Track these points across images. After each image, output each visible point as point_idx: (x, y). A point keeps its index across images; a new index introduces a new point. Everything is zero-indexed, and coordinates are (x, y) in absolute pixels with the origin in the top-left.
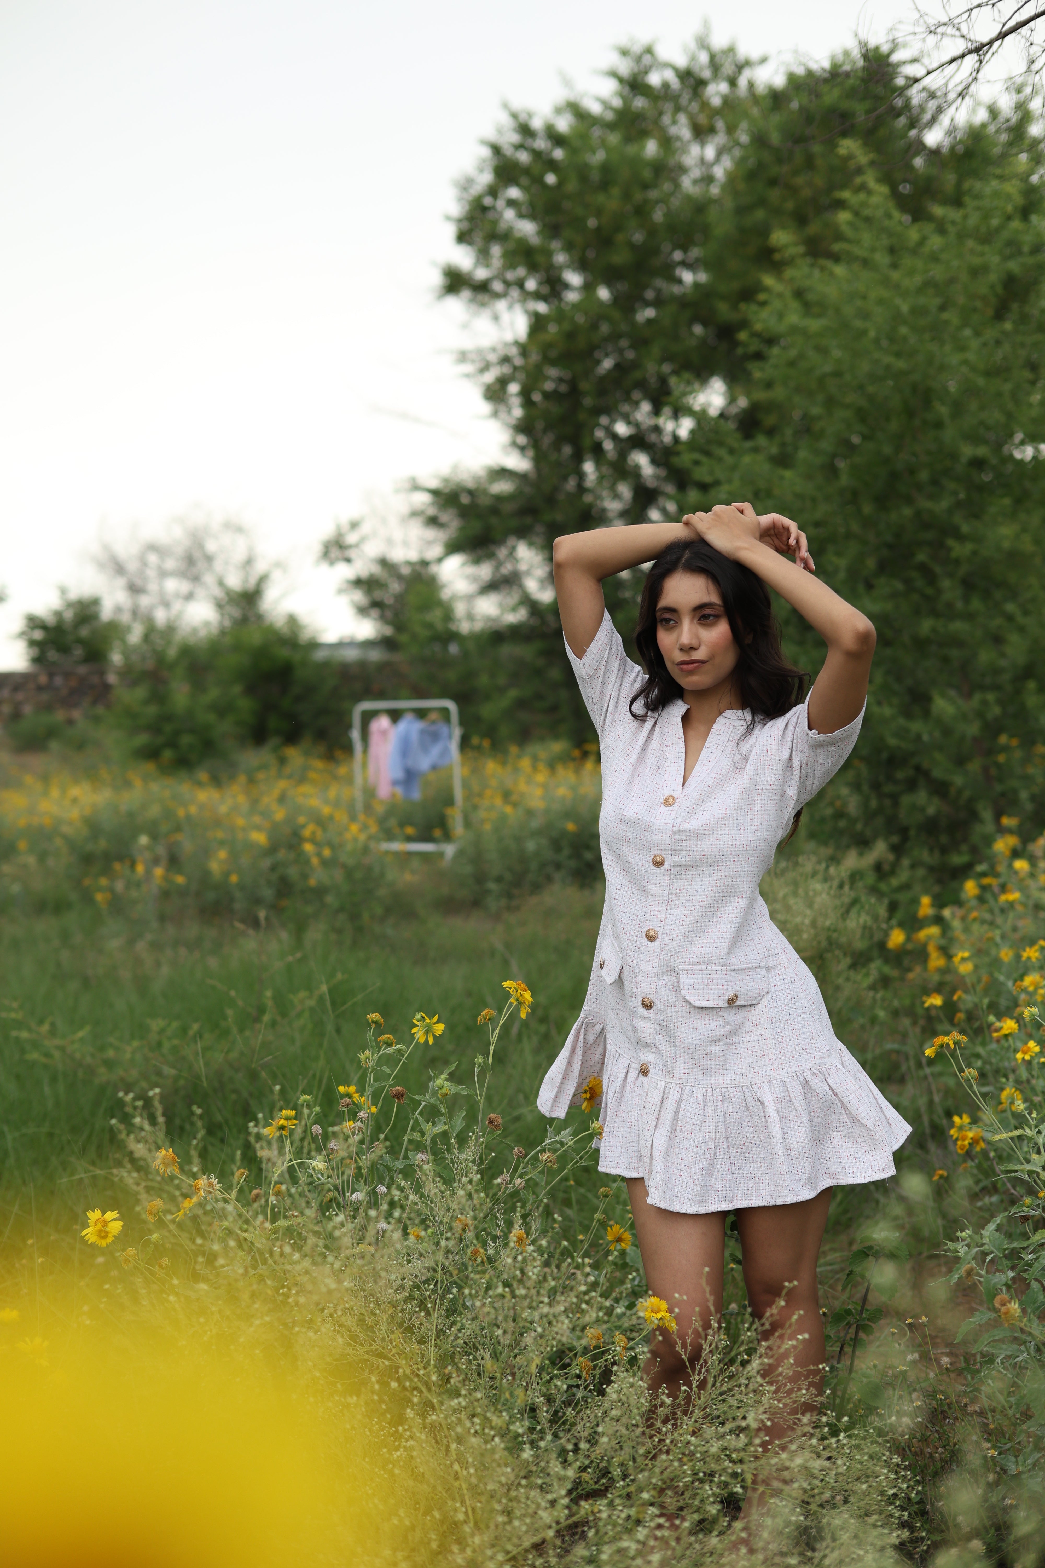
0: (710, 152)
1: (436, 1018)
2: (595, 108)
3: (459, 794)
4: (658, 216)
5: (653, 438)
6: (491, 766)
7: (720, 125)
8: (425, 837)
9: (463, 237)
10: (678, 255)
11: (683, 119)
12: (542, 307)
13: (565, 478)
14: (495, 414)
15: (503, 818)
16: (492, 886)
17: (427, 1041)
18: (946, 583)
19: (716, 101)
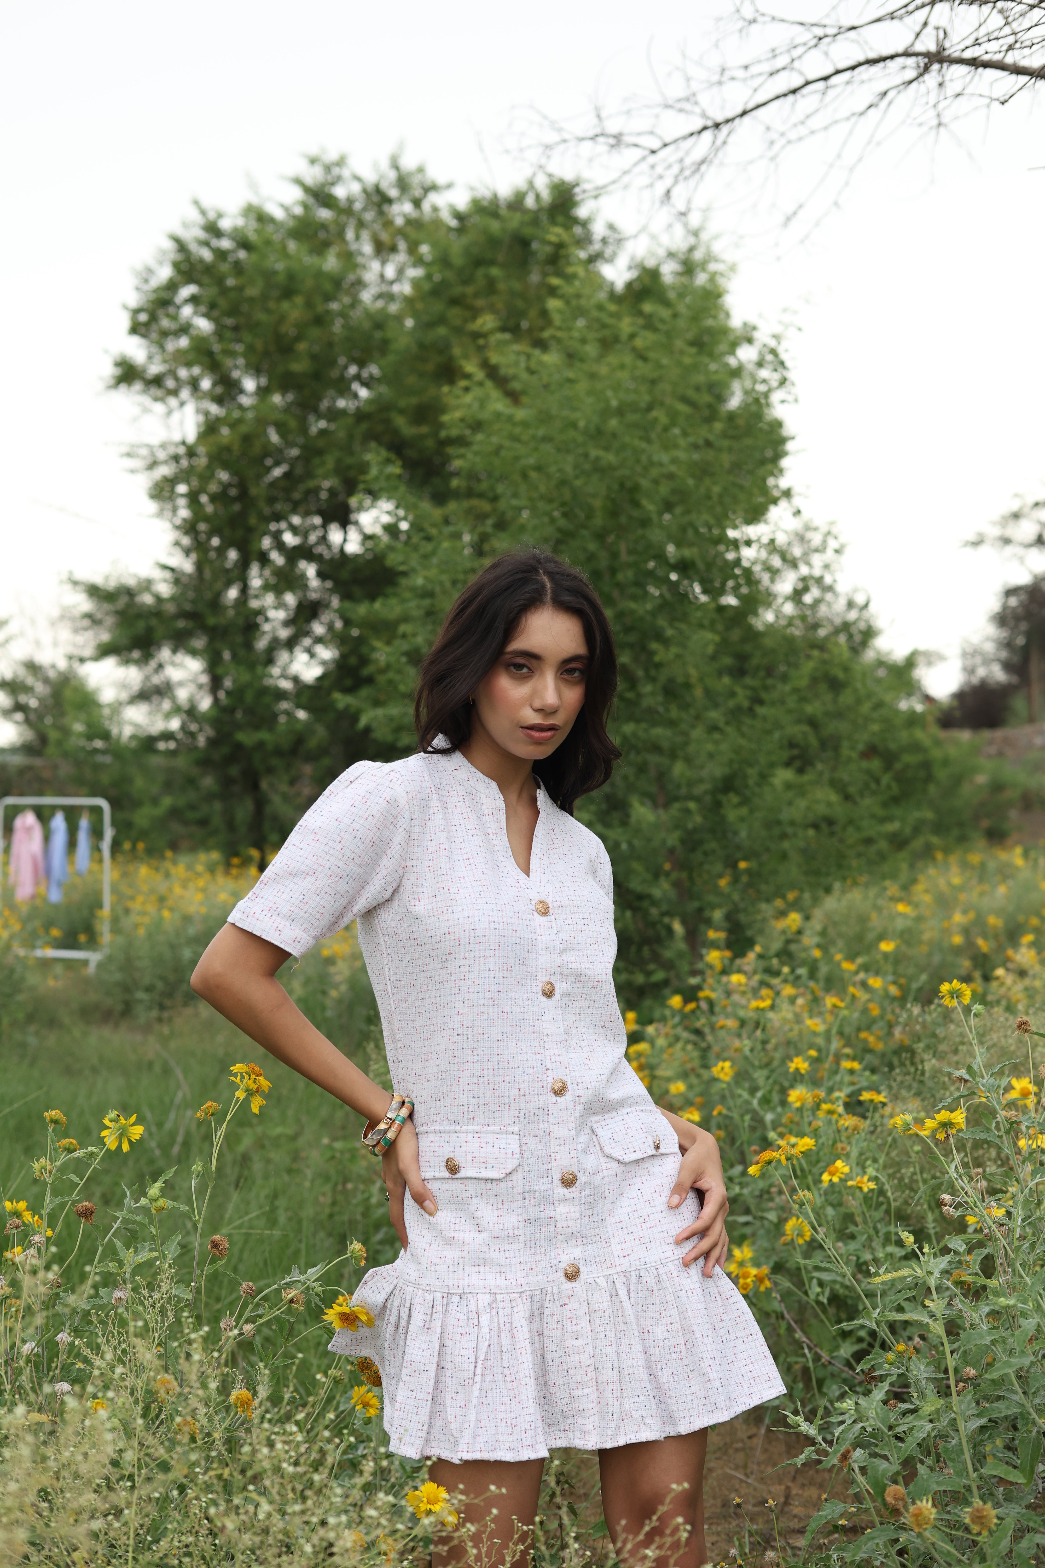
0: (390, 271)
1: (133, 1118)
2: (278, 214)
3: (107, 899)
4: (337, 327)
5: (320, 549)
6: (144, 871)
7: (402, 245)
8: (69, 942)
9: (135, 329)
10: (353, 370)
11: (365, 235)
12: (214, 409)
13: (228, 584)
14: (160, 514)
15: (159, 922)
16: (141, 995)
17: (119, 1147)
18: (647, 688)
19: (399, 221)
